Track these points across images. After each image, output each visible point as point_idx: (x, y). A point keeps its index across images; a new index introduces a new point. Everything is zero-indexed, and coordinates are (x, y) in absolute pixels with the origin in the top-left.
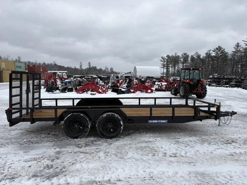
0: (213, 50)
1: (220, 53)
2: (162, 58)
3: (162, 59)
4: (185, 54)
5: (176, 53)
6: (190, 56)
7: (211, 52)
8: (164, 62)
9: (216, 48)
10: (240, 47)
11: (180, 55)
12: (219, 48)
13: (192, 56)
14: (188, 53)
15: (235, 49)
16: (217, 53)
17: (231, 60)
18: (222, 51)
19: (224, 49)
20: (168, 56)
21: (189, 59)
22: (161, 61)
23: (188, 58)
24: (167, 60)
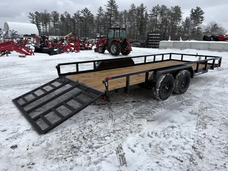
0: (82, 11)
1: (87, 14)
2: (30, 14)
3: (30, 16)
4: (55, 12)
5: (45, 11)
6: (60, 15)
7: (80, 13)
8: (33, 19)
9: (84, 10)
10: (103, 11)
11: (50, 13)
12: (86, 10)
13: (62, 15)
14: (58, 12)
15: (99, 12)
16: (84, 14)
17: (96, 21)
18: (89, 13)
19: (90, 11)
20: (36, 13)
21: (60, 18)
22: (30, 18)
23: (58, 17)
24: (36, 17)
